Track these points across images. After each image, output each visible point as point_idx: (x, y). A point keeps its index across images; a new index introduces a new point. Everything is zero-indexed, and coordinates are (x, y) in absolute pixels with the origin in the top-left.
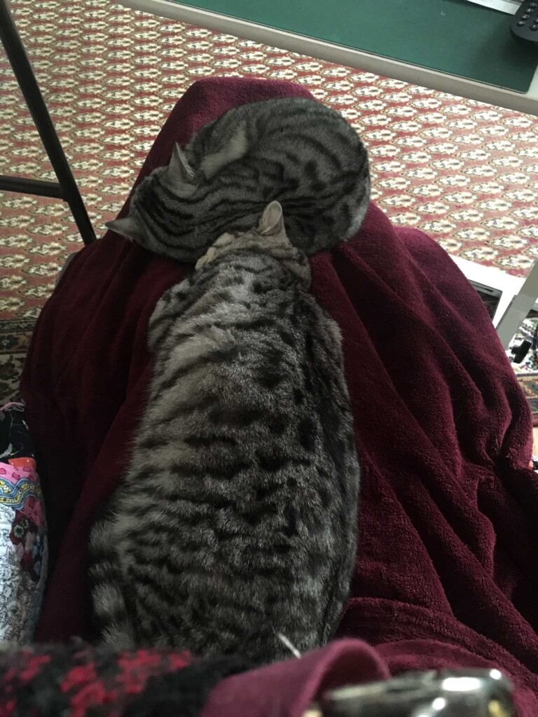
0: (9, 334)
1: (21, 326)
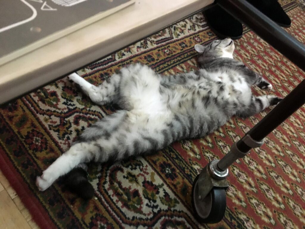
0: (175, 168)
1: (186, 170)
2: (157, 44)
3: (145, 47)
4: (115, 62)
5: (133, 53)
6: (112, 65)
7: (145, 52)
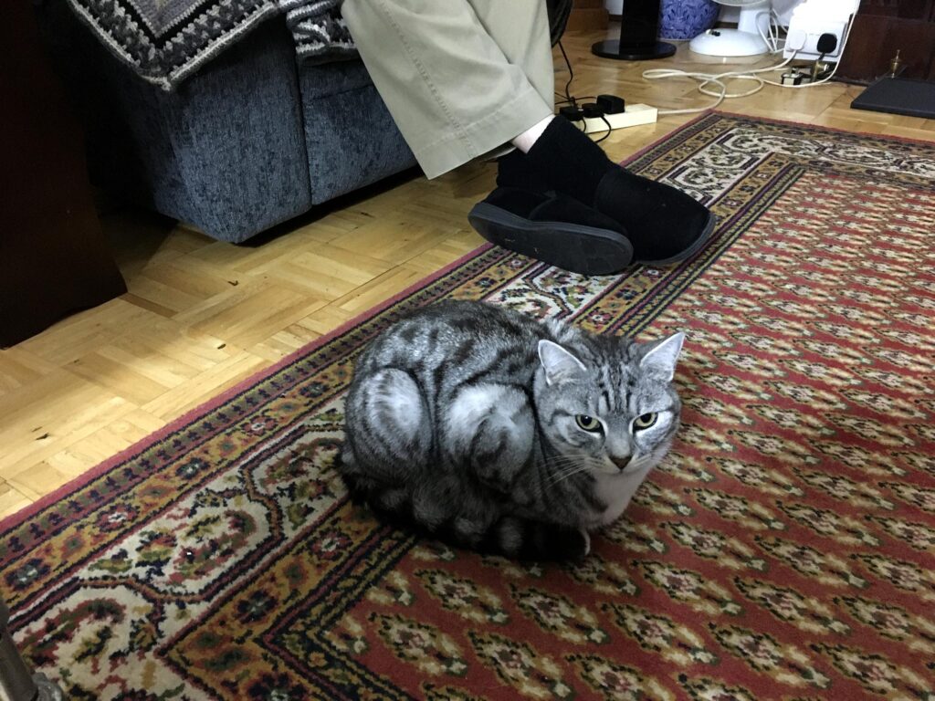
4: (284, 544)
6: (279, 557)
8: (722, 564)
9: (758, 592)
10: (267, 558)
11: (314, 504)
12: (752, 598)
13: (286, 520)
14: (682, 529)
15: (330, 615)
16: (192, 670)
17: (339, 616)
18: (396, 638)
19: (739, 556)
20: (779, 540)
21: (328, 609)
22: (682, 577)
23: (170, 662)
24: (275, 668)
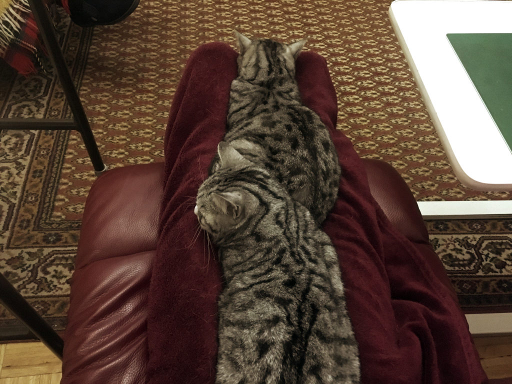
2: (28, 155)
3: (22, 168)
4: (16, 205)
5: (19, 183)
6: (18, 211)
7: (28, 172)
8: (145, 150)
9: (156, 153)
10: (15, 211)
11: (15, 190)
12: (155, 156)
13: (10, 199)
14: (130, 145)
15: (49, 215)
16: (21, 246)
17: (51, 214)
18: (72, 210)
19: (148, 146)
20: (156, 137)
21: (47, 214)
22: (137, 159)
23: (13, 248)
24: (45, 233)
